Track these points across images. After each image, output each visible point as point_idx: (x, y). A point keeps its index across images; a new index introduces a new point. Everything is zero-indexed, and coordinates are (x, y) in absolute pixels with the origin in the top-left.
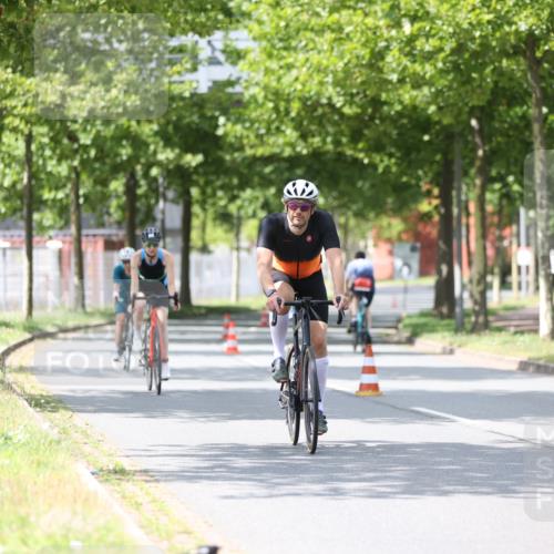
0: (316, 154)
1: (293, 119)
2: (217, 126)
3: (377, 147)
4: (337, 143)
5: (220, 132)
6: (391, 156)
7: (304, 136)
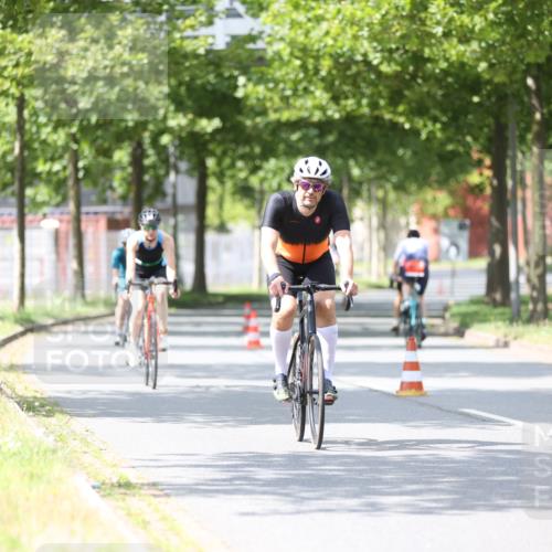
0: (350, 119)
1: (323, 79)
2: (236, 87)
3: (419, 110)
4: (374, 105)
5: (240, 94)
6: (435, 120)
7: (336, 99)
